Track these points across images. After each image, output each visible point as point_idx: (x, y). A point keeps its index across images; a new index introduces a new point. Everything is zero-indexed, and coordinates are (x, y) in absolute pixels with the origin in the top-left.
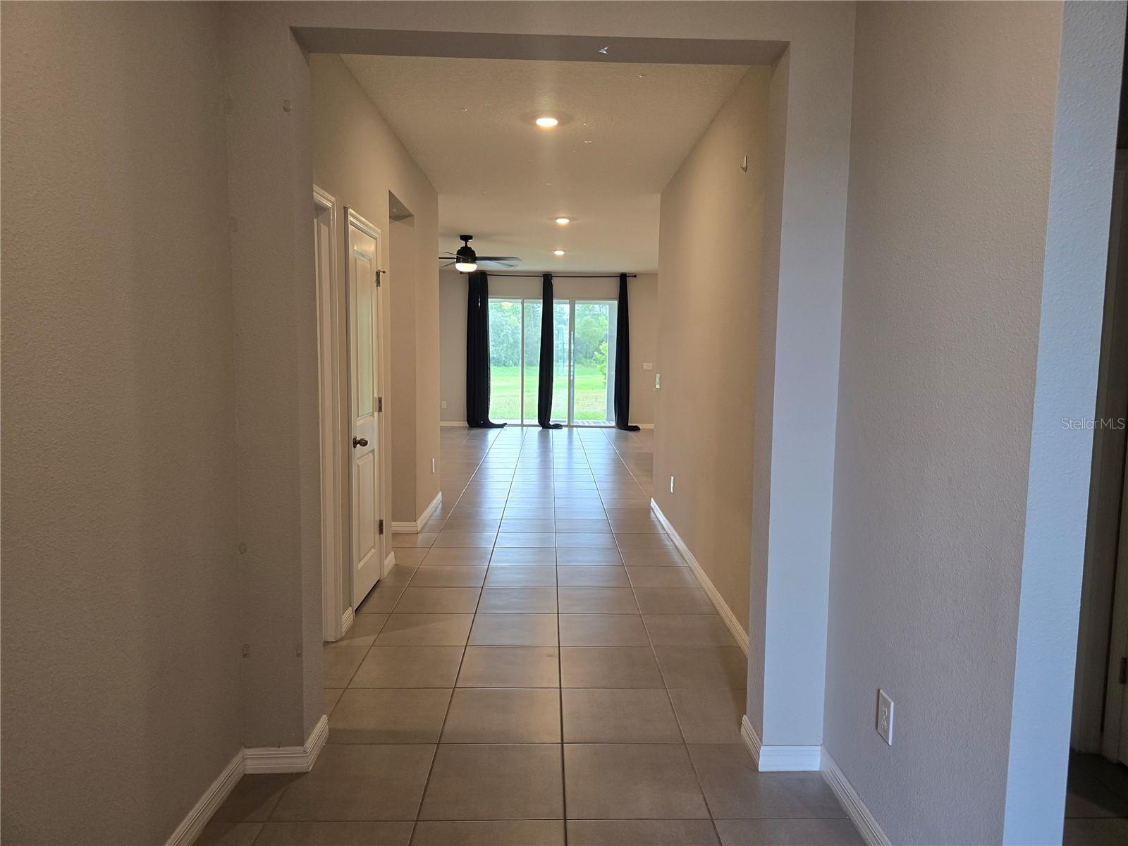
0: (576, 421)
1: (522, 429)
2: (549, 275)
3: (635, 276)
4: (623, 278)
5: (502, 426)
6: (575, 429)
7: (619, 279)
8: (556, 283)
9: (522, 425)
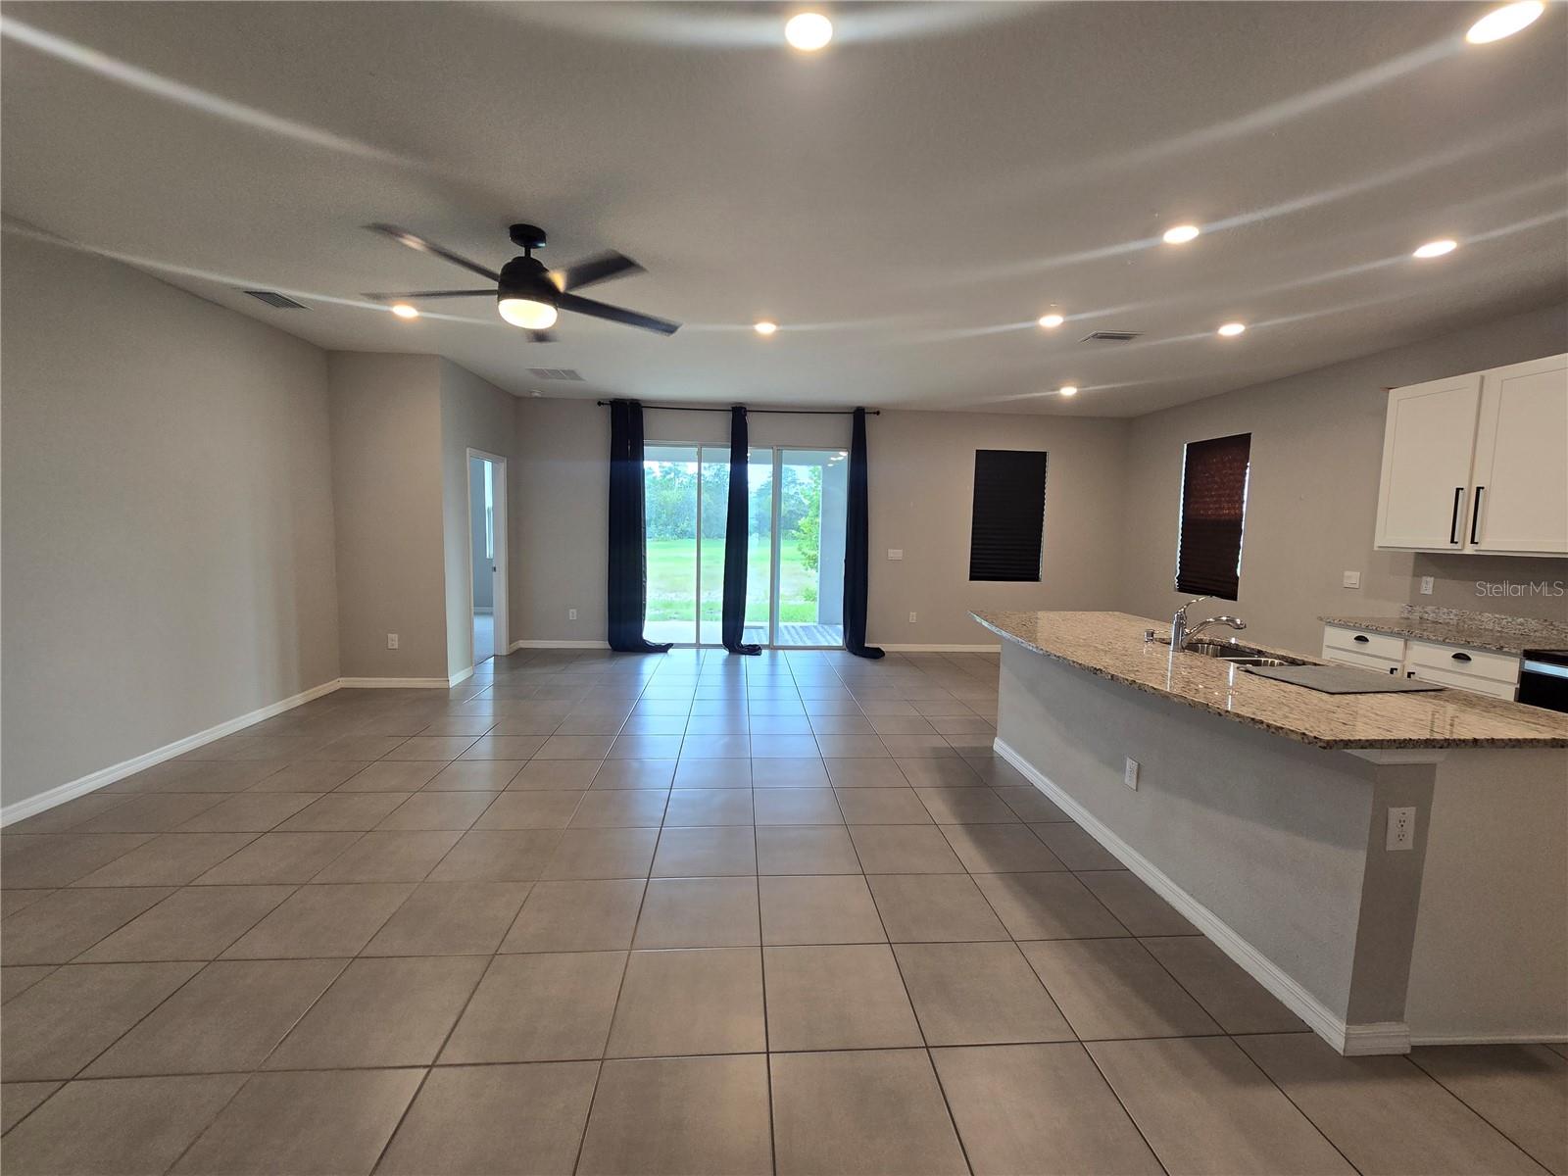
0: (785, 639)
1: (698, 653)
2: (742, 408)
3: (878, 413)
4: (859, 417)
5: (663, 649)
6: (780, 652)
7: (851, 416)
8: (752, 420)
9: (698, 646)
